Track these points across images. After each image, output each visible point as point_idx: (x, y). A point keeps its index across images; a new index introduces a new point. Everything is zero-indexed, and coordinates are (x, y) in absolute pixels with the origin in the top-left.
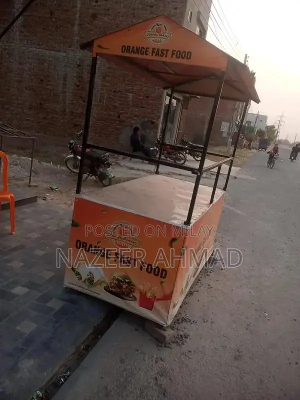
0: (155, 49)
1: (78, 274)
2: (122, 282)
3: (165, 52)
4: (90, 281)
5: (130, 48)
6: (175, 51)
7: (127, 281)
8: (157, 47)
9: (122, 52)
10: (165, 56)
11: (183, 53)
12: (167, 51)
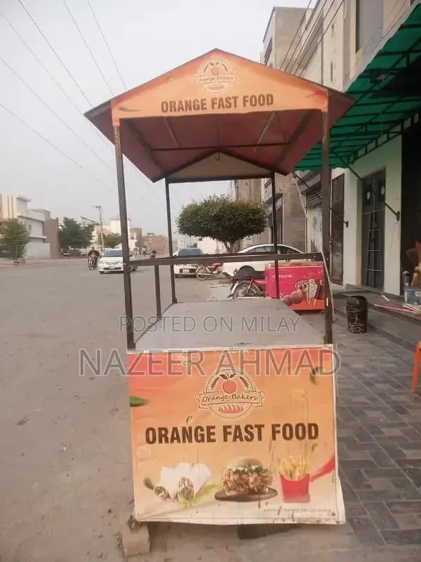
0: (216, 99)
1: (159, 490)
2: (247, 473)
3: (232, 101)
4: (187, 493)
5: (175, 104)
6: (248, 97)
7: (253, 468)
8: (218, 96)
9: (163, 111)
10: (233, 105)
11: (259, 97)
12: (235, 98)
